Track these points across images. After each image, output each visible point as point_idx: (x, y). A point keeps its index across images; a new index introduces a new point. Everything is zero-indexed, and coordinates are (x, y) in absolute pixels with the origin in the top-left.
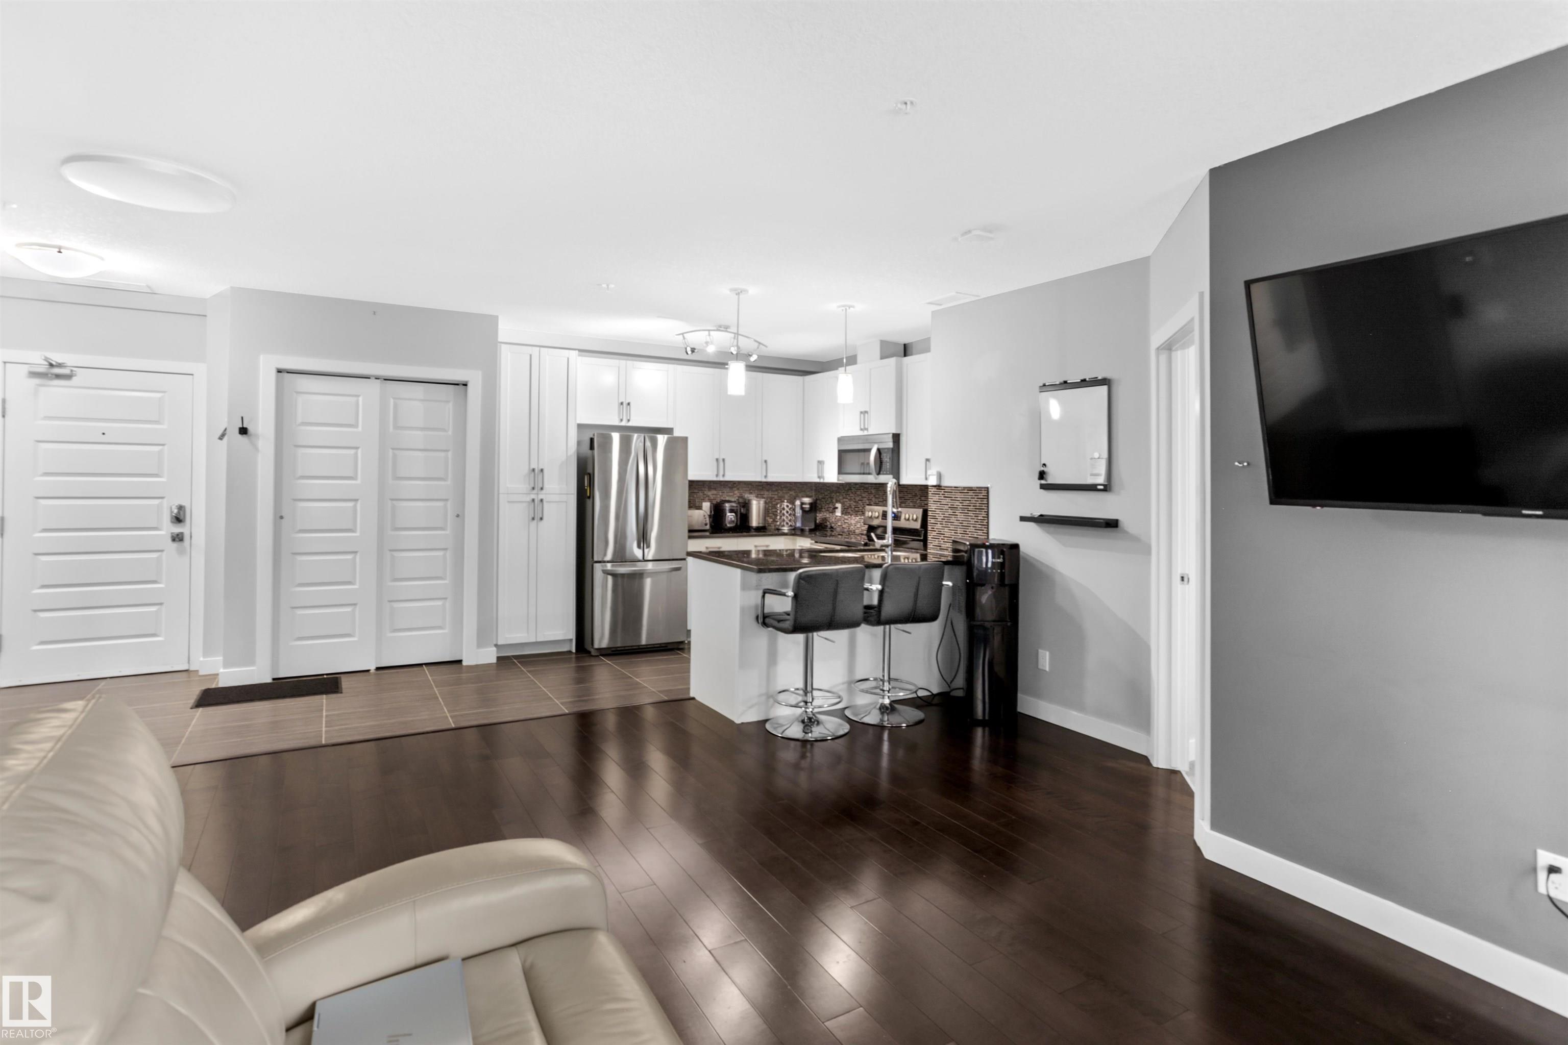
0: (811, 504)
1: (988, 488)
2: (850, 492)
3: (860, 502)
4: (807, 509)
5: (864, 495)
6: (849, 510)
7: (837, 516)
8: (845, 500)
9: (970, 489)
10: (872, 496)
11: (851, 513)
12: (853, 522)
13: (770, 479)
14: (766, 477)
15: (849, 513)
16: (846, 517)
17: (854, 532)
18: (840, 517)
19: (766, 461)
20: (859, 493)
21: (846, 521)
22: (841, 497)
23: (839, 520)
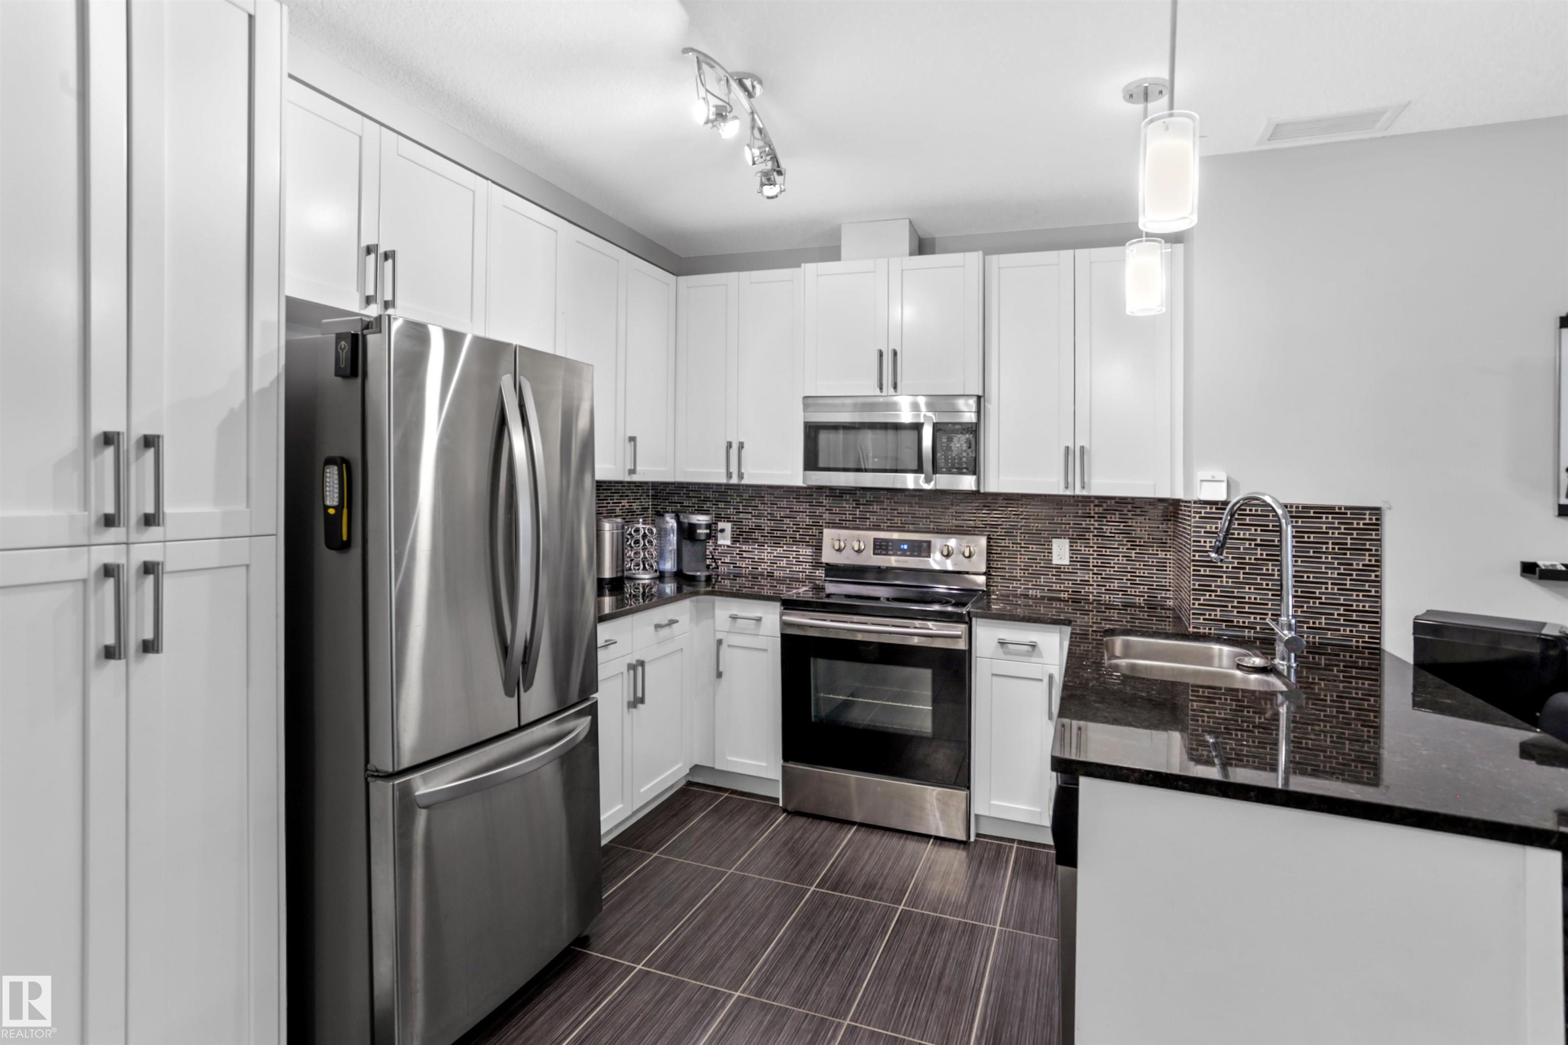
0: (708, 526)
1: (1378, 509)
2: (757, 502)
3: (787, 521)
4: (703, 537)
5: (795, 508)
6: (757, 535)
7: (720, 546)
8: (741, 515)
9: (1328, 510)
10: (822, 509)
11: (761, 539)
12: (765, 556)
13: (636, 478)
14: (632, 472)
15: (755, 541)
16: (744, 548)
17: (770, 575)
18: (728, 546)
19: (632, 439)
20: (784, 503)
21: (745, 555)
22: (731, 511)
23: (724, 553)
